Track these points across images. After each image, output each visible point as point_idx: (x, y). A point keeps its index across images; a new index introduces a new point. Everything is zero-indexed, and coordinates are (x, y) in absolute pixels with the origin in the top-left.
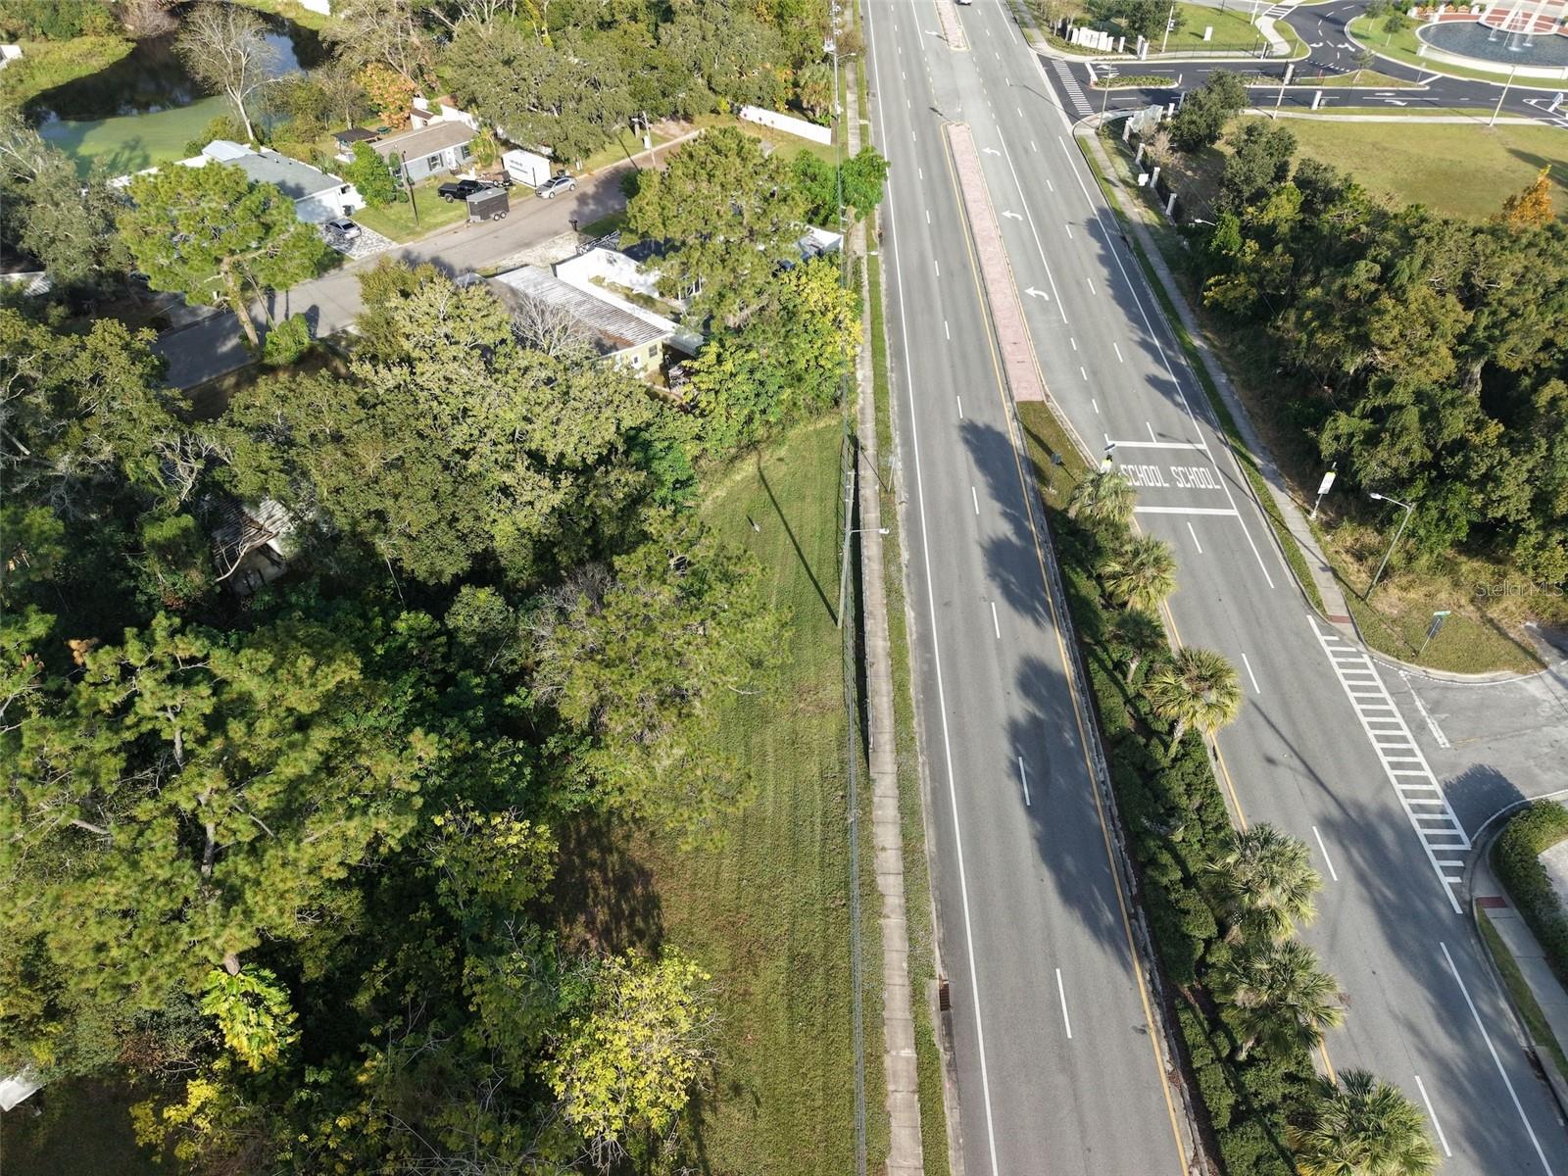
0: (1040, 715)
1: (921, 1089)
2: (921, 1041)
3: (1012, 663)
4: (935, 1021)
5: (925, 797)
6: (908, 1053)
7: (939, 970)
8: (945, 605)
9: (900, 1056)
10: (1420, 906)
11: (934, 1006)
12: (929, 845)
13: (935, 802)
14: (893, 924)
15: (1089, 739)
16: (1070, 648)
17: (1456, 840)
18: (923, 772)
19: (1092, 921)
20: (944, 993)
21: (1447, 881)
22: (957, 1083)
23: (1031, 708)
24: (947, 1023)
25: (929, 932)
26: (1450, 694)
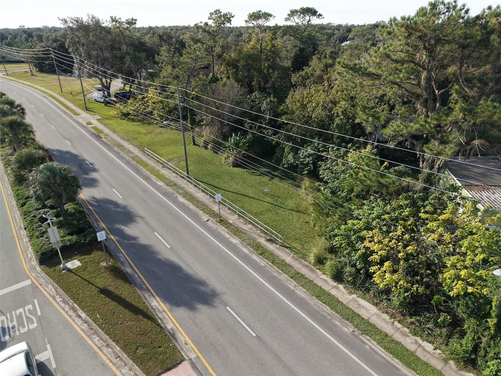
3: (104, 185)
5: (122, 154)
12: (115, 148)
18: (125, 157)
19: (60, 151)
23: (89, 176)
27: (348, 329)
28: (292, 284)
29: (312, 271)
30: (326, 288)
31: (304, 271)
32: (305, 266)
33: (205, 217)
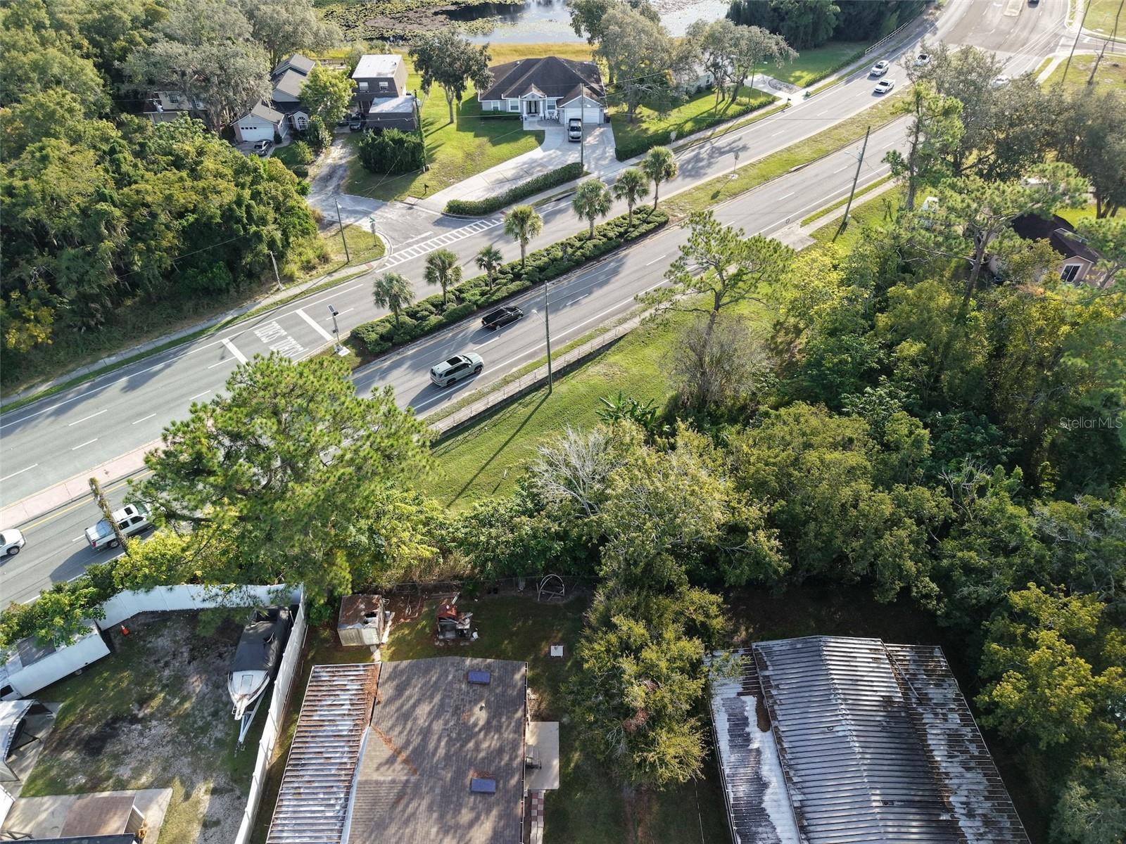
0: (535, 310)
17: (482, 222)
18: (609, 321)
19: (619, 267)
26: (396, 237)
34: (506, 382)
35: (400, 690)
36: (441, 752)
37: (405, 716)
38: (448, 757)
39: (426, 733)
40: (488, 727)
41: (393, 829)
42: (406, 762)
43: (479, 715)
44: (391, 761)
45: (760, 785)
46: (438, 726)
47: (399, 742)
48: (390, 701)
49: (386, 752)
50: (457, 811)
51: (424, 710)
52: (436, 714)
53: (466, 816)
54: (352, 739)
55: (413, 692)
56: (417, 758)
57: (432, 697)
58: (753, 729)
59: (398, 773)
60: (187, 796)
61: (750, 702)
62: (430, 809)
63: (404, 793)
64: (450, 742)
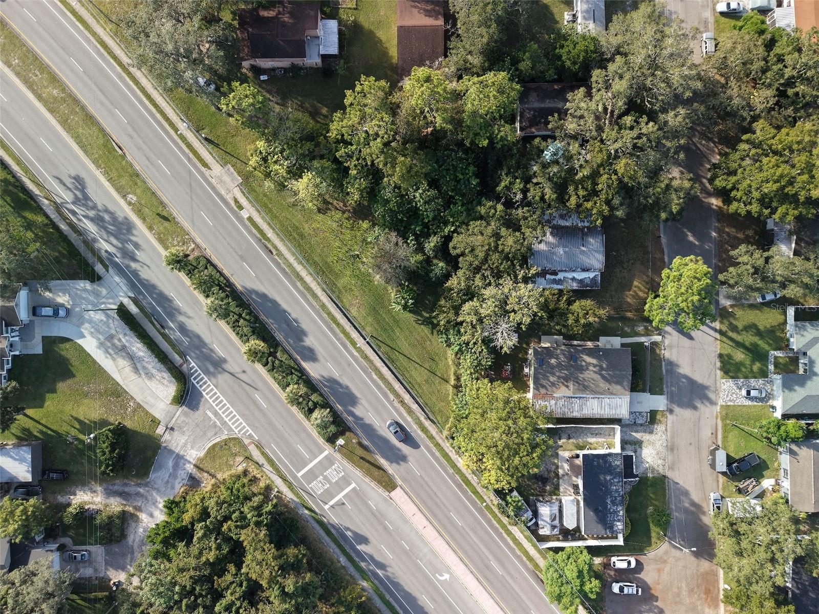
0: (302, 343)
1: (262, 231)
2: (268, 239)
3: (320, 357)
4: (269, 246)
5: (309, 297)
6: (269, 236)
7: (276, 257)
8: (349, 365)
9: (270, 234)
10: (197, 352)
11: (271, 248)
12: (299, 284)
13: (306, 296)
14: (291, 259)
15: (285, 344)
16: (308, 373)
17: (195, 379)
18: (314, 303)
19: (256, 293)
20: (272, 253)
21: (193, 364)
22: (257, 238)
23: (305, 344)
24: (267, 248)
25: (284, 263)
26: (213, 433)
27: (451, 471)
28: (434, 449)
29: (444, 441)
30: (448, 451)
31: (440, 442)
32: (441, 438)
33: (392, 397)
34: (366, 357)
35: (543, 386)
36: (565, 372)
37: (553, 384)
38: (567, 370)
39: (559, 377)
40: (557, 359)
41: (586, 383)
42: (567, 382)
43: (553, 361)
44: (567, 387)
45: (573, 279)
46: (557, 374)
47: (561, 384)
48: (547, 389)
49: (564, 388)
50: (582, 366)
51: (552, 379)
52: (553, 374)
53: (584, 364)
54: (557, 399)
55: (544, 382)
56: (566, 379)
57: (548, 377)
58: (557, 277)
59: (571, 385)
60: (561, 446)
61: (548, 276)
62: (581, 373)
63: (576, 380)
64: (563, 369)
